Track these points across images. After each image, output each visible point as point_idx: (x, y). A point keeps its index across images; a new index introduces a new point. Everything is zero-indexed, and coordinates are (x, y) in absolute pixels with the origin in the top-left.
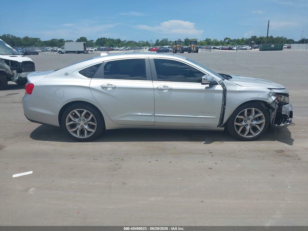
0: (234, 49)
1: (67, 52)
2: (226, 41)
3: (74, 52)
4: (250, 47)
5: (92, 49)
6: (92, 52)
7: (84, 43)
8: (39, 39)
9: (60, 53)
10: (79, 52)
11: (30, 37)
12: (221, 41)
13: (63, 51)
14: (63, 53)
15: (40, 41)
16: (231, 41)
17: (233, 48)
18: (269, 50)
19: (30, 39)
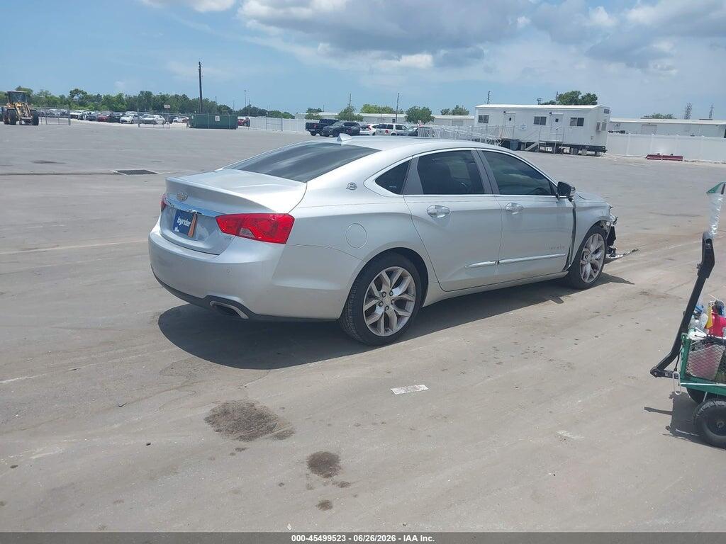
0: (124, 122)
2: (76, 97)
4: (163, 118)
12: (62, 97)
16: (90, 98)
17: (122, 118)
18: (212, 127)
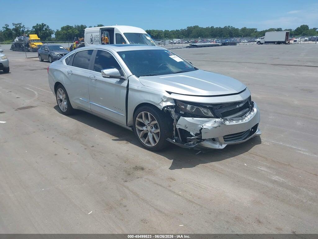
1: (266, 43)
3: (273, 42)
5: (296, 39)
6: (295, 42)
7: (287, 32)
8: (256, 29)
9: (259, 43)
10: (279, 43)
11: (247, 27)
13: (262, 41)
14: (262, 44)
15: (256, 32)
19: (248, 29)
